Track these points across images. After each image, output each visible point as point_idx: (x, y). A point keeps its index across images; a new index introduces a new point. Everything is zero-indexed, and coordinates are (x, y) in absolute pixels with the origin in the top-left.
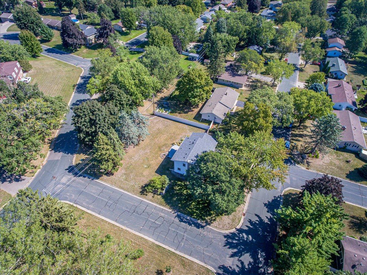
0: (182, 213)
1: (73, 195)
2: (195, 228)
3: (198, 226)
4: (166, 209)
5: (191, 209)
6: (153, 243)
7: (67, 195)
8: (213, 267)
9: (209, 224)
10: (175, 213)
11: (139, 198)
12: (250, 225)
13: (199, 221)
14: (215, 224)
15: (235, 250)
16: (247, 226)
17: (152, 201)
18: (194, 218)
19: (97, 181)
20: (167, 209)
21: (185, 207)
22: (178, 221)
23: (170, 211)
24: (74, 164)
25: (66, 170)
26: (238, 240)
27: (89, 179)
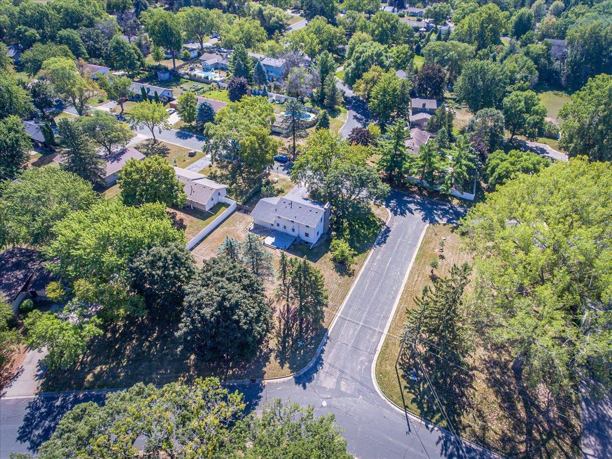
0: (375, 241)
1: (361, 359)
2: (390, 233)
3: (388, 230)
4: (371, 254)
5: (369, 234)
6: (414, 263)
7: (361, 370)
8: (424, 226)
9: (385, 223)
10: (375, 246)
11: (358, 278)
13: (383, 230)
14: (383, 219)
15: (407, 211)
16: (382, 201)
17: (362, 265)
18: (379, 233)
19: (330, 331)
20: (371, 252)
21: (367, 238)
22: (385, 245)
23: (373, 250)
24: (292, 377)
25: (304, 387)
26: (397, 208)
27: (326, 343)
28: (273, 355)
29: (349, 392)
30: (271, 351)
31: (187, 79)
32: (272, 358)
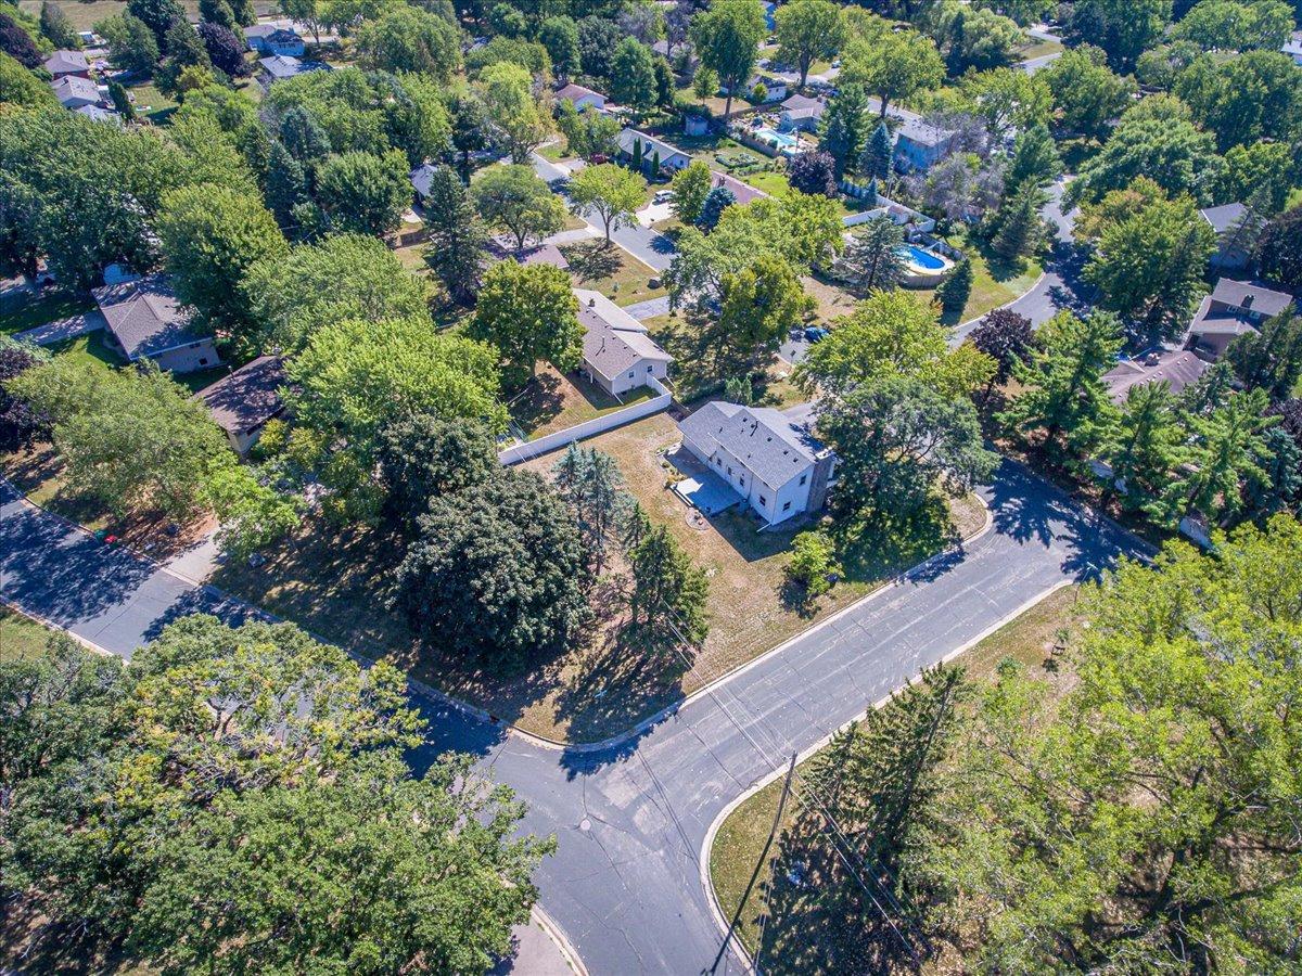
0: (909, 568)
1: (711, 784)
2: (959, 565)
3: (958, 557)
4: (882, 591)
5: (906, 549)
6: (971, 650)
7: (696, 803)
8: (1059, 580)
9: (961, 540)
10: (902, 579)
11: (818, 628)
12: (988, 488)
13: (945, 552)
14: (963, 530)
15: (1036, 533)
16: (989, 492)
17: (845, 606)
18: (933, 555)
19: (688, 702)
20: (884, 589)
21: (897, 555)
22: (927, 584)
23: (891, 585)
24: (562, 748)
25: (571, 776)
26: (1015, 519)
27: (666, 720)
28: (556, 692)
29: (645, 831)
30: (558, 684)
31: (736, 140)
32: (550, 698)
